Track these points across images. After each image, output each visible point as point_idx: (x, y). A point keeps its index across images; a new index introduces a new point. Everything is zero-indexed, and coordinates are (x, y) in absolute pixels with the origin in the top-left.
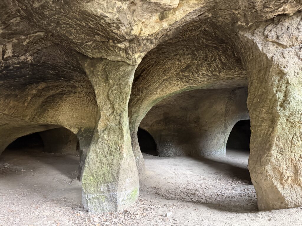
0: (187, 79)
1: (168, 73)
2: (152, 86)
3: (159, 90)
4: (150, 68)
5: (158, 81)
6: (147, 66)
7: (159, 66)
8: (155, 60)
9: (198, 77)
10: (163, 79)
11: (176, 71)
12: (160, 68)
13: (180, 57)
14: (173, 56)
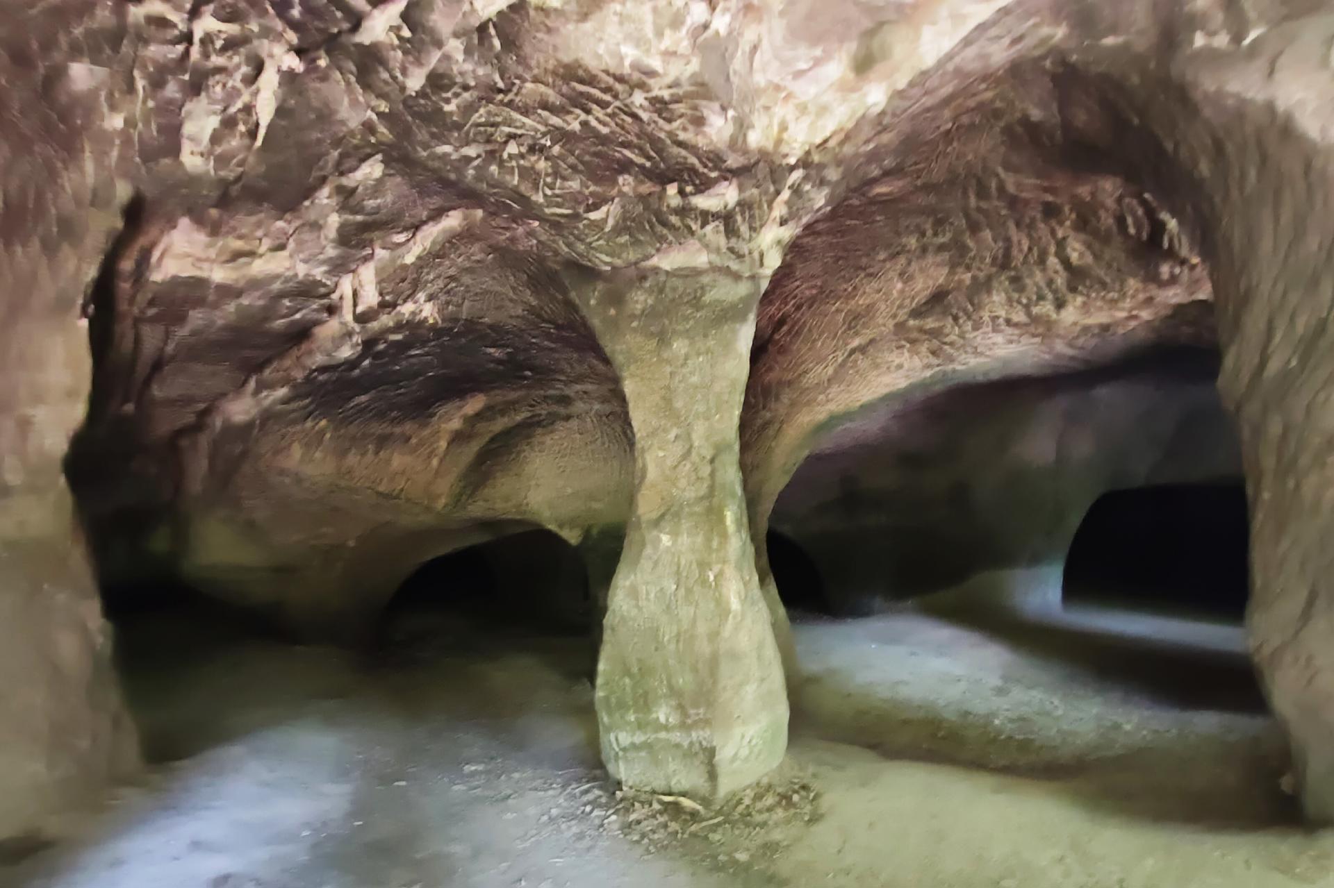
0: (935, 343)
1: (865, 326)
2: (811, 375)
3: (834, 389)
4: (802, 314)
5: (831, 357)
6: (793, 305)
7: (835, 304)
8: (819, 284)
9: (975, 333)
10: (849, 347)
11: (894, 316)
12: (838, 311)
13: (909, 264)
14: (884, 261)
